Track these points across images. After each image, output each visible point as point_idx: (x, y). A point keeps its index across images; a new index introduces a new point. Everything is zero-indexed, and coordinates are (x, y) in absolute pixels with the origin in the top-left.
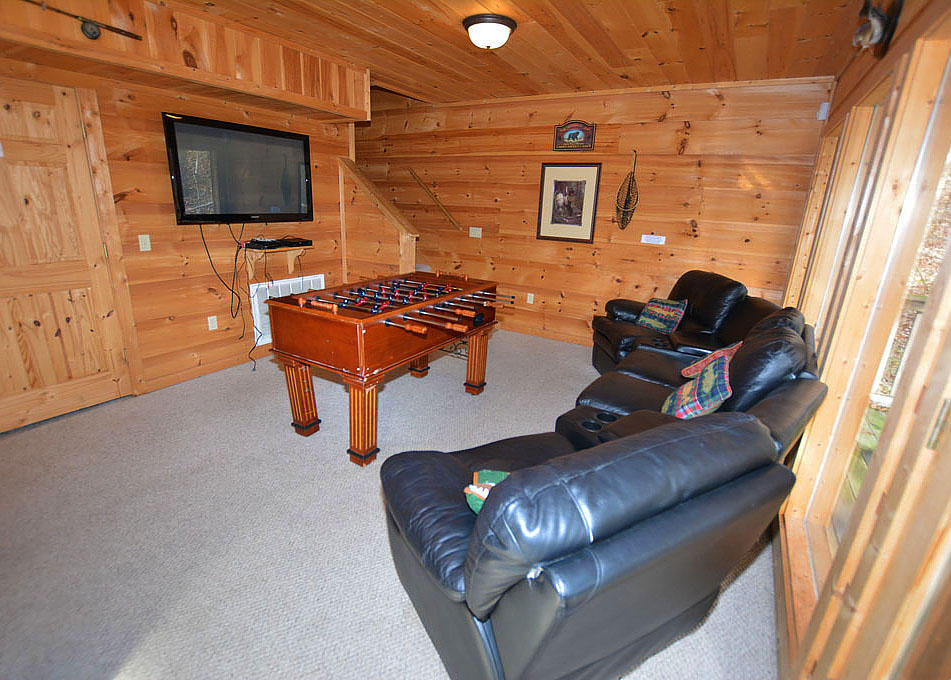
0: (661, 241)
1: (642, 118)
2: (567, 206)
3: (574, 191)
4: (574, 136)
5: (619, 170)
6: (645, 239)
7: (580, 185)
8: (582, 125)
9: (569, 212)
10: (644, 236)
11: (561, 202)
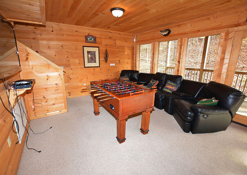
0: (114, 65)
1: (106, 37)
2: (92, 58)
3: (93, 54)
4: (91, 39)
5: (103, 49)
6: (111, 65)
7: (94, 52)
8: (93, 37)
9: (92, 59)
10: (110, 64)
11: (90, 57)
